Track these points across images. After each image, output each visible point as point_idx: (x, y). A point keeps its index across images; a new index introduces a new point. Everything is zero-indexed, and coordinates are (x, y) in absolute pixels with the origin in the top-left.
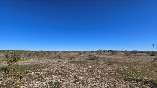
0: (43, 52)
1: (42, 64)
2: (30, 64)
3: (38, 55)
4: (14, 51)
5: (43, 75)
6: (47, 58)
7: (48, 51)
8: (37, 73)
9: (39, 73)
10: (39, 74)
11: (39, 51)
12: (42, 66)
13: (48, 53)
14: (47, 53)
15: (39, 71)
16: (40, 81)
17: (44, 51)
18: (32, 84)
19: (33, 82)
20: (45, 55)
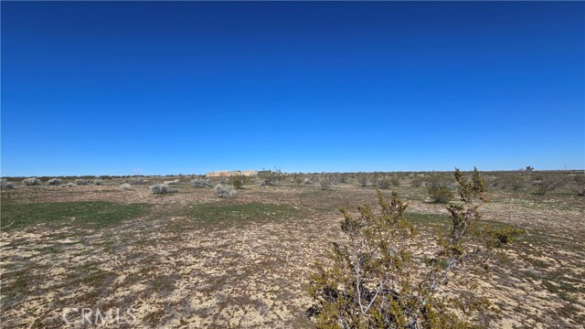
0: (539, 175)
1: (548, 228)
2: (489, 217)
3: (516, 188)
4: (429, 173)
5: (566, 276)
6: (571, 205)
7: (573, 172)
8: (531, 256)
9: (543, 259)
10: (542, 265)
11: (515, 172)
12: (552, 237)
13: (576, 179)
14: (566, 180)
15: (540, 254)
16: (555, 295)
17: (546, 173)
18: (523, 292)
19: (523, 285)
20: (558, 190)
